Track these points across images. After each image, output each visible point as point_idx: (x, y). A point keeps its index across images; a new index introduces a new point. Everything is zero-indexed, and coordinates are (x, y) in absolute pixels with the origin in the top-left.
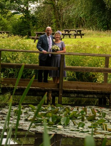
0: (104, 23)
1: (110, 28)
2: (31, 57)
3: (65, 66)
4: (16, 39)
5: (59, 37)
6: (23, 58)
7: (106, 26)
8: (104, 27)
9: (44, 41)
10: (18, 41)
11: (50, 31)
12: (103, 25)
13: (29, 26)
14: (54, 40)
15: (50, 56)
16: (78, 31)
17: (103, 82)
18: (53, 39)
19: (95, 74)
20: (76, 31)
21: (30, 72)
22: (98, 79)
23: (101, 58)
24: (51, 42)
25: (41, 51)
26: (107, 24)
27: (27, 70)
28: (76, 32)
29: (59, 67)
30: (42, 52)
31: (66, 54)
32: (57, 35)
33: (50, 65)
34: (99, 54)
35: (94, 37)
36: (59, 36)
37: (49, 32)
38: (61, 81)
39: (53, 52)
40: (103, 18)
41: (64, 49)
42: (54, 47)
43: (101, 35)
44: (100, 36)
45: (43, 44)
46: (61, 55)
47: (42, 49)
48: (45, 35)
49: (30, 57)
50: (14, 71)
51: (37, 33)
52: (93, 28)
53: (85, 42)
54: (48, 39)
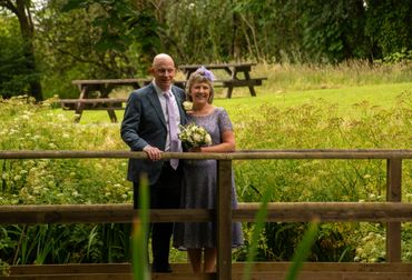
0: (329, 35)
1: (354, 52)
2: (80, 178)
3: (235, 205)
4: (13, 113)
5: (207, 91)
6: (51, 183)
7: (341, 42)
8: (331, 49)
9: (149, 111)
10: (25, 117)
11: (170, 70)
12: (328, 42)
13: (33, 59)
14: (188, 104)
15: (175, 168)
16: (238, 69)
17: (381, 259)
18: (182, 102)
19: (341, 231)
20: (232, 69)
21: (79, 236)
22: (359, 250)
23: (362, 166)
24: (176, 113)
25: (140, 149)
26: (343, 38)
27: (67, 232)
28: (230, 72)
29: (210, 207)
30: (143, 155)
31: (235, 158)
32: (199, 87)
33: (177, 205)
34: (360, 151)
35: (298, 89)
36: (205, 88)
37: (167, 74)
38: (225, 262)
39: (185, 150)
40: (326, 14)
41: (228, 136)
42: (189, 134)
43: (325, 82)
44: (323, 85)
45: (145, 124)
46: (218, 161)
47: (142, 141)
48: (152, 88)
49: (75, 177)
50: (14, 237)
51: (83, 85)
52: (290, 55)
53: (293, 107)
54: (162, 101)
